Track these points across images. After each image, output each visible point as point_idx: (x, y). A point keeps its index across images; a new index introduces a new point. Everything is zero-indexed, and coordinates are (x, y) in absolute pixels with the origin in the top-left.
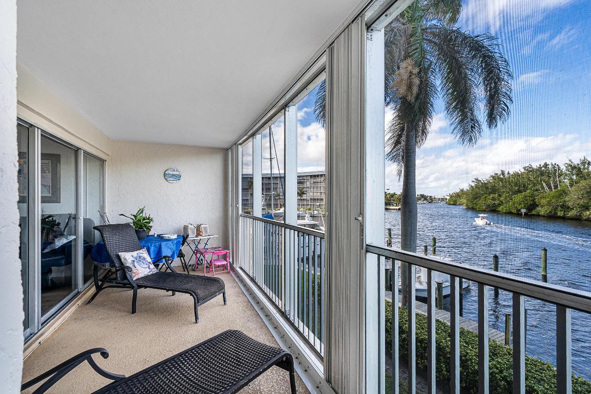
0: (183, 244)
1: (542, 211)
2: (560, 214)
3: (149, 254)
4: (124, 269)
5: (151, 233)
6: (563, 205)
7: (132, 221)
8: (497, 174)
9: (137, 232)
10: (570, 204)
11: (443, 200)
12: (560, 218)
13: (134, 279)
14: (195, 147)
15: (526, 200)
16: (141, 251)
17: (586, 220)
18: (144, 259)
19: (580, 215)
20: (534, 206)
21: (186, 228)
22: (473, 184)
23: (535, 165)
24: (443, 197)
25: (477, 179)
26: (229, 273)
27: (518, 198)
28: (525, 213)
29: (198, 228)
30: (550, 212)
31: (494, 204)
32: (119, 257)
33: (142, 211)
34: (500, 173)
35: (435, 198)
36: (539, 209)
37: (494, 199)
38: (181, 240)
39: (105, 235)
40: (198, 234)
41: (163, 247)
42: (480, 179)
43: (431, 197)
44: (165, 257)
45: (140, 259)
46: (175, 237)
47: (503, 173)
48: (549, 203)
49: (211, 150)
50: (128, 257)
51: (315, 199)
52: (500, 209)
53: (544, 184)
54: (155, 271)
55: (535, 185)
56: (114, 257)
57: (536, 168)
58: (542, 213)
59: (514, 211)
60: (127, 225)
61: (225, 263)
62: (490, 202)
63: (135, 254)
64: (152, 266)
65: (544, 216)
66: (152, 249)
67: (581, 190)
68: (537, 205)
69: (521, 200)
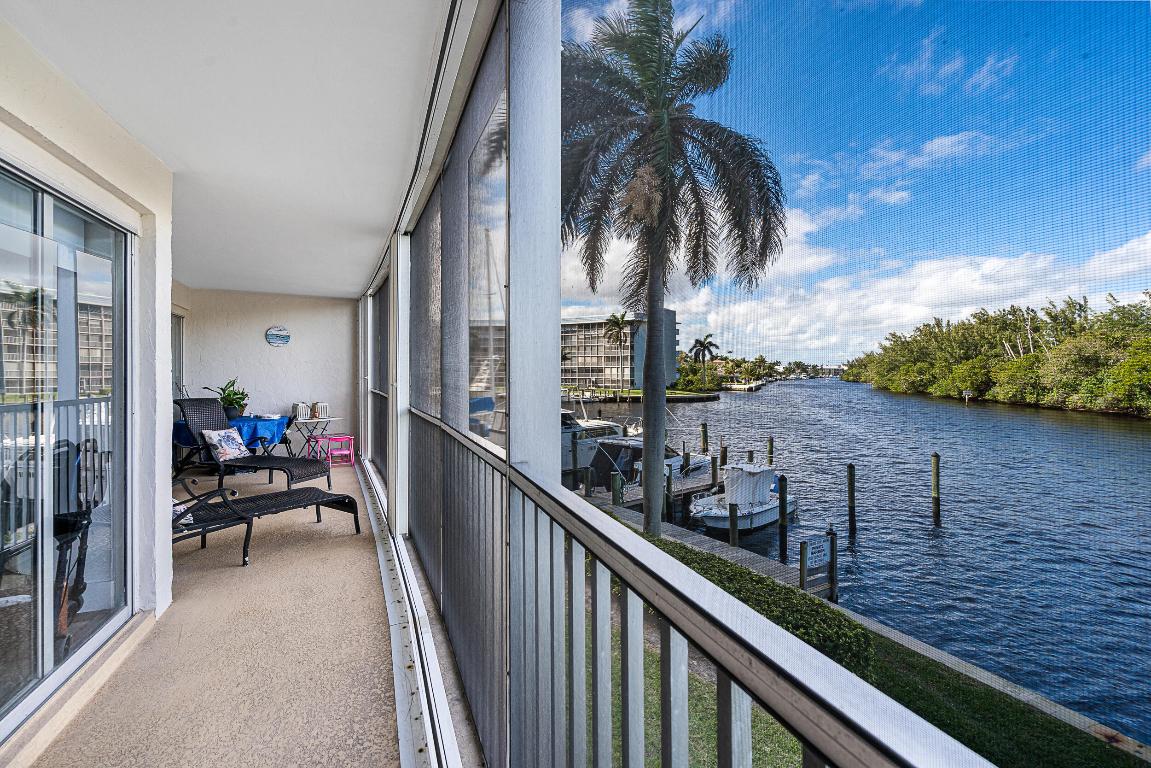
0: (288, 427)
1: (1001, 392)
2: (1030, 399)
3: (241, 434)
4: (209, 448)
5: (246, 414)
6: (1036, 383)
7: (218, 396)
8: (928, 325)
9: (226, 409)
10: (1046, 381)
11: (836, 372)
12: (1029, 405)
13: (221, 460)
14: (311, 297)
15: (975, 374)
16: (231, 430)
17: (1074, 410)
18: (234, 439)
19: (1064, 402)
20: (989, 384)
21: (295, 407)
22: (887, 344)
23: (992, 311)
24: (836, 367)
25: (894, 335)
26: (352, 466)
27: (961, 369)
28: (970, 399)
29: (313, 409)
30: (1014, 396)
31: (922, 380)
32: (202, 436)
33: (233, 384)
34: (932, 323)
35: (822, 369)
36: (996, 389)
37: (920, 372)
38: (286, 421)
39: (187, 411)
40: (313, 416)
41: (259, 427)
42: (898, 334)
43: (814, 367)
44: (261, 438)
45: (228, 438)
46: (277, 417)
47: (938, 323)
48: (1012, 379)
49: (335, 301)
50: (213, 436)
51: (587, 370)
52: (931, 390)
53: (1006, 345)
54: (247, 453)
55: (992, 346)
56: (197, 436)
57: (993, 315)
58: (1001, 397)
59: (953, 393)
60: (214, 400)
61: (347, 452)
62: (914, 377)
63: (222, 432)
64: (243, 448)
65: (1004, 403)
66: (245, 429)
67: (1064, 356)
68: (995, 384)
69: (966, 373)
